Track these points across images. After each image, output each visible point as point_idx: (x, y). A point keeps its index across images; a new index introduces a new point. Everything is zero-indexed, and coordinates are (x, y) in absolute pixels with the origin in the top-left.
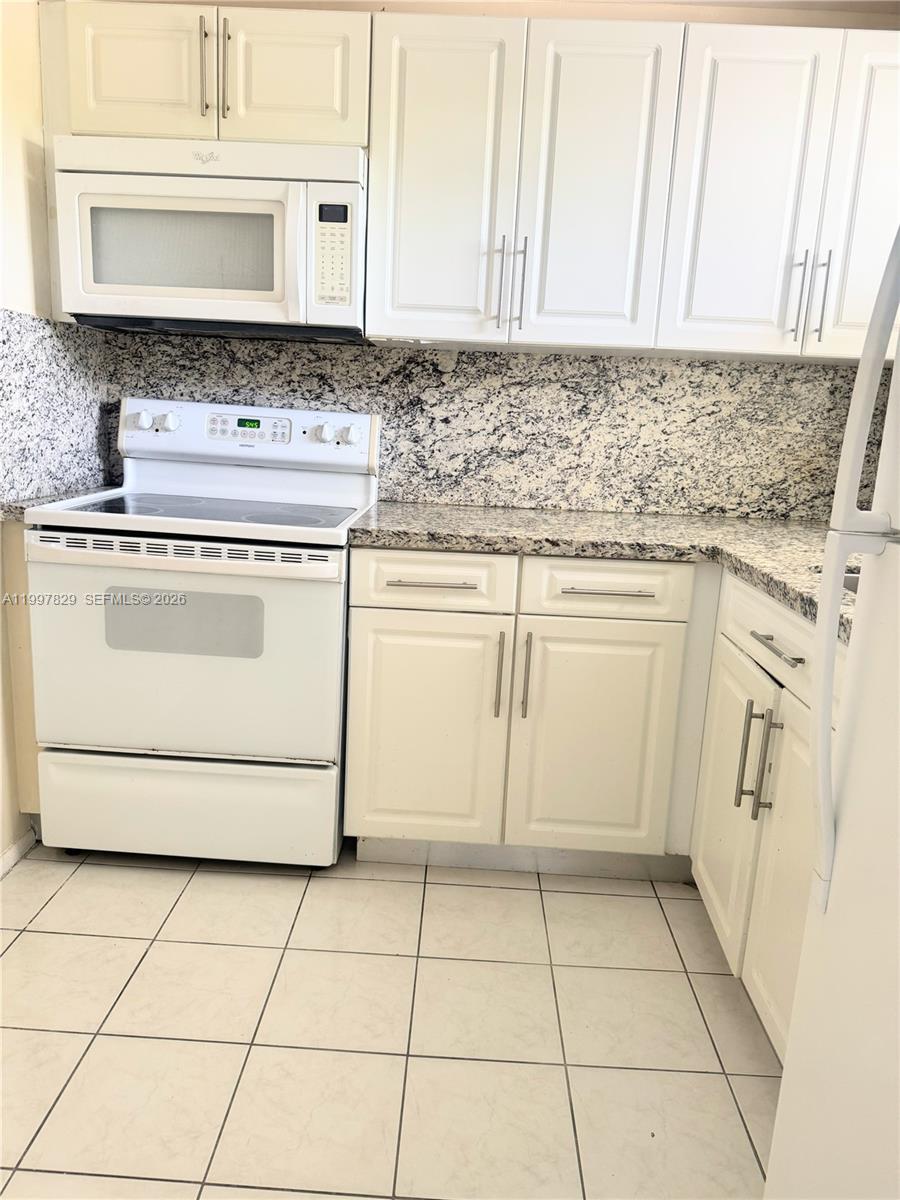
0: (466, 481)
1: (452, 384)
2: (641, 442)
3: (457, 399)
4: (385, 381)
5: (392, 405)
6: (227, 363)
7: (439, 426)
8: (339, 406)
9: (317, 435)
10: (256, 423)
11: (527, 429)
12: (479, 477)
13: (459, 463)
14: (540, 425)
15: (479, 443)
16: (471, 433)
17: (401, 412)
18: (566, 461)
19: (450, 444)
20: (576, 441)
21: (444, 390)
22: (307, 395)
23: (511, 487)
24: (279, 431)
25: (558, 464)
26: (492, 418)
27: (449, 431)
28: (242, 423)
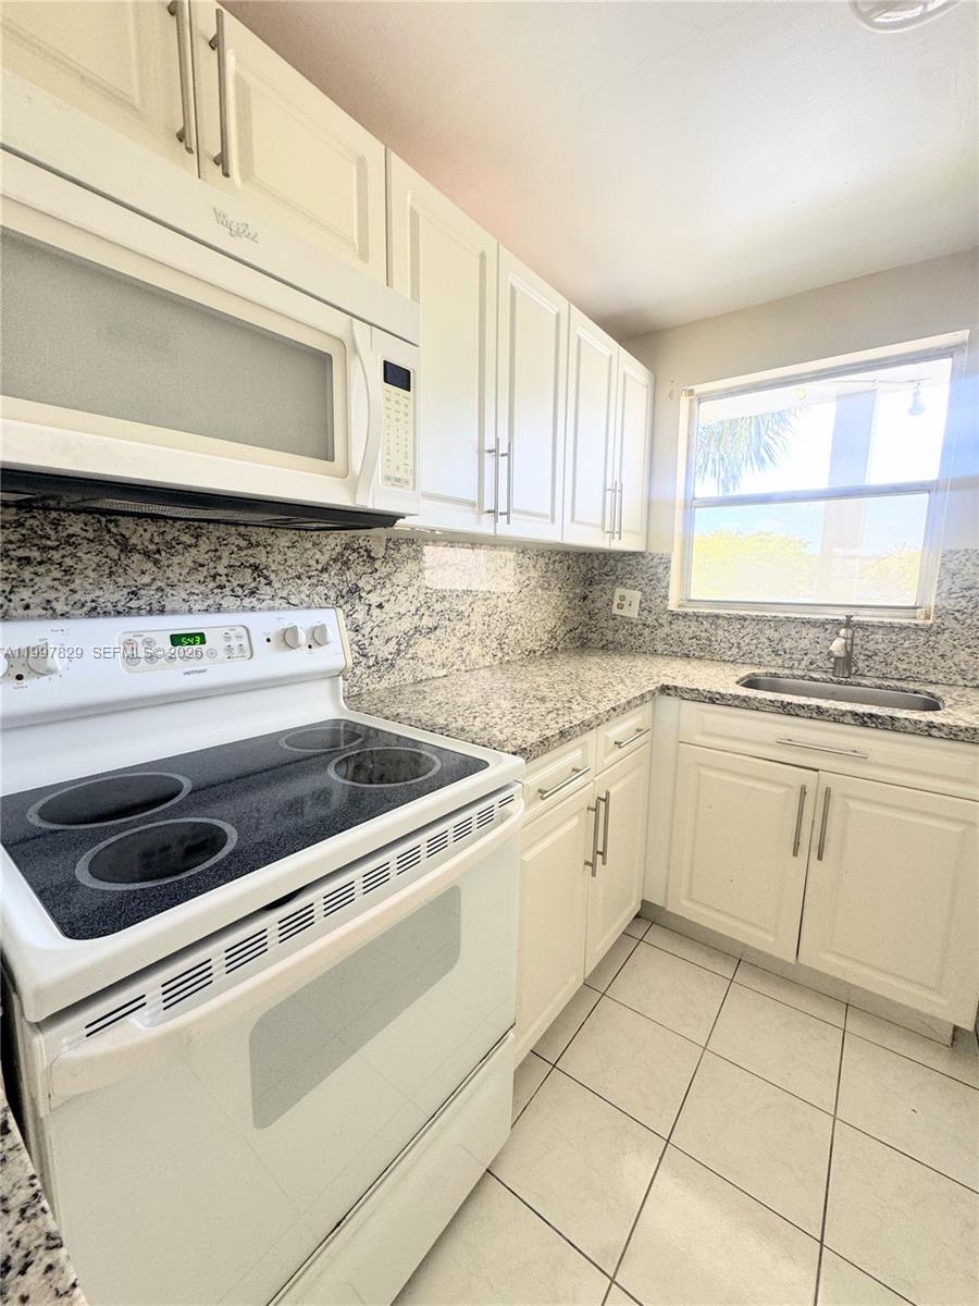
0: (399, 662)
1: (384, 570)
3: (388, 584)
4: (324, 570)
5: (332, 595)
7: (375, 612)
8: (278, 602)
9: (287, 639)
10: (200, 638)
11: (438, 607)
12: (408, 656)
13: (392, 646)
14: (445, 603)
15: (406, 624)
16: (400, 616)
17: (341, 602)
18: (462, 631)
19: (385, 629)
20: (466, 614)
21: (376, 575)
22: (239, 591)
23: (430, 660)
24: (235, 643)
25: (458, 634)
26: (414, 601)
27: (384, 616)
28: (176, 640)
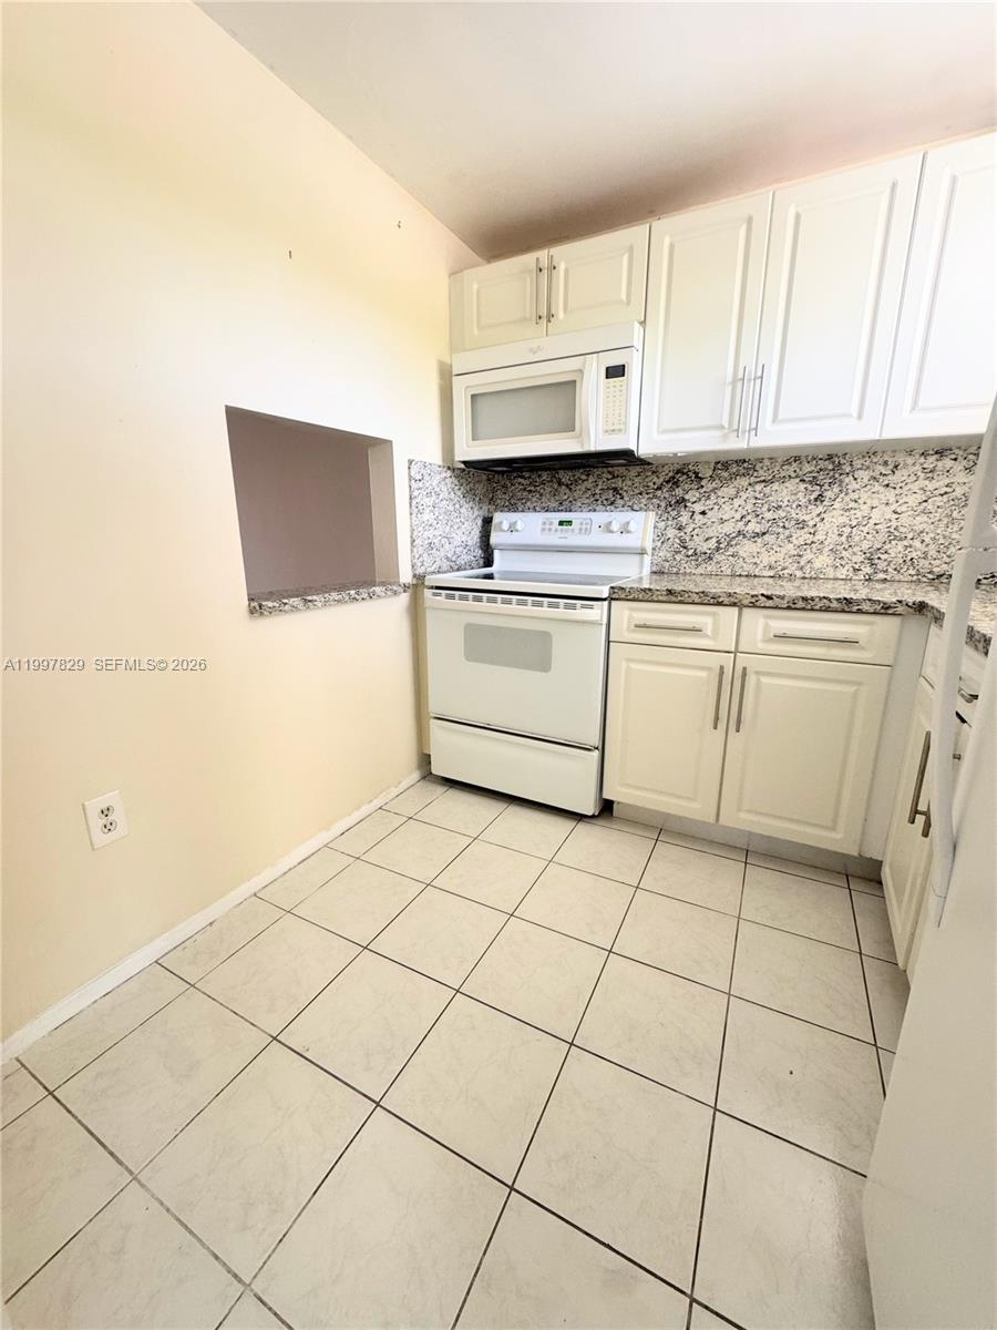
0: (717, 557)
1: (708, 486)
2: (872, 522)
3: (713, 497)
4: (659, 488)
5: (663, 504)
6: (556, 486)
7: (698, 517)
8: (626, 508)
9: (608, 529)
10: (570, 523)
11: (769, 515)
12: (727, 553)
13: (712, 544)
14: (780, 512)
15: (729, 528)
16: (722, 521)
17: (670, 509)
18: (802, 539)
20: (811, 523)
21: (702, 491)
22: (605, 502)
23: (754, 561)
24: (584, 527)
25: (795, 542)
26: (740, 509)
27: (706, 520)
28: (561, 523)
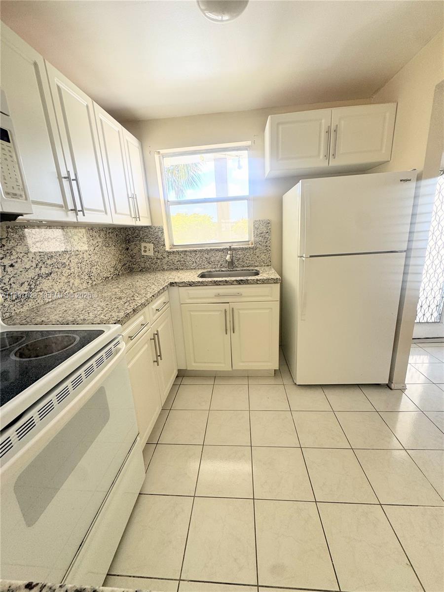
1: (9, 245)
3: (14, 253)
7: (9, 269)
12: (37, 291)
13: (26, 287)
14: (53, 259)
15: (32, 274)
16: (27, 270)
18: (67, 273)
19: (18, 278)
20: (67, 264)
21: (4, 248)
26: (33, 260)
